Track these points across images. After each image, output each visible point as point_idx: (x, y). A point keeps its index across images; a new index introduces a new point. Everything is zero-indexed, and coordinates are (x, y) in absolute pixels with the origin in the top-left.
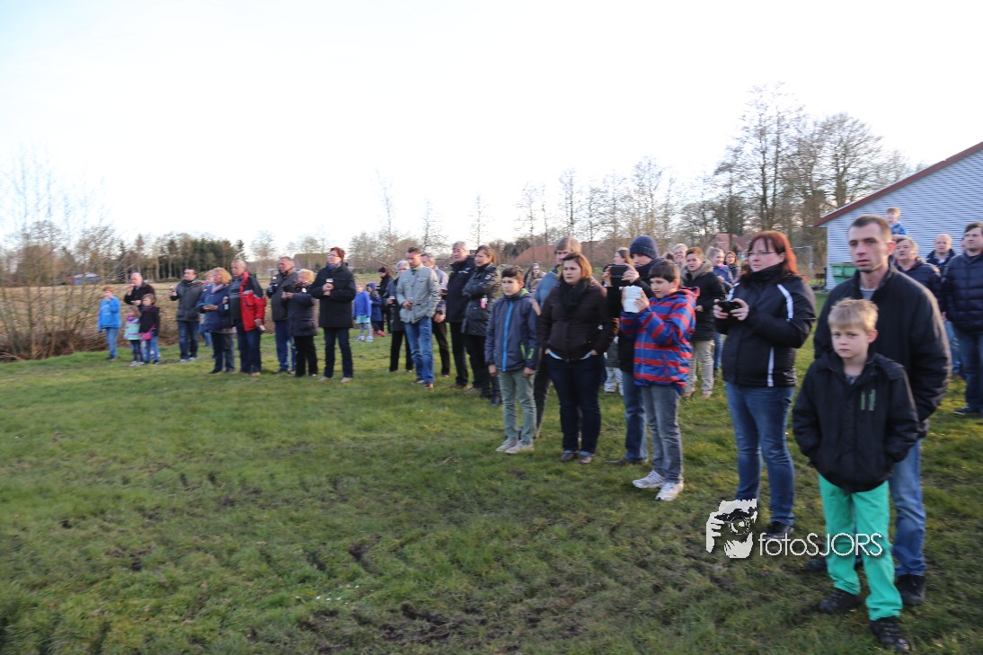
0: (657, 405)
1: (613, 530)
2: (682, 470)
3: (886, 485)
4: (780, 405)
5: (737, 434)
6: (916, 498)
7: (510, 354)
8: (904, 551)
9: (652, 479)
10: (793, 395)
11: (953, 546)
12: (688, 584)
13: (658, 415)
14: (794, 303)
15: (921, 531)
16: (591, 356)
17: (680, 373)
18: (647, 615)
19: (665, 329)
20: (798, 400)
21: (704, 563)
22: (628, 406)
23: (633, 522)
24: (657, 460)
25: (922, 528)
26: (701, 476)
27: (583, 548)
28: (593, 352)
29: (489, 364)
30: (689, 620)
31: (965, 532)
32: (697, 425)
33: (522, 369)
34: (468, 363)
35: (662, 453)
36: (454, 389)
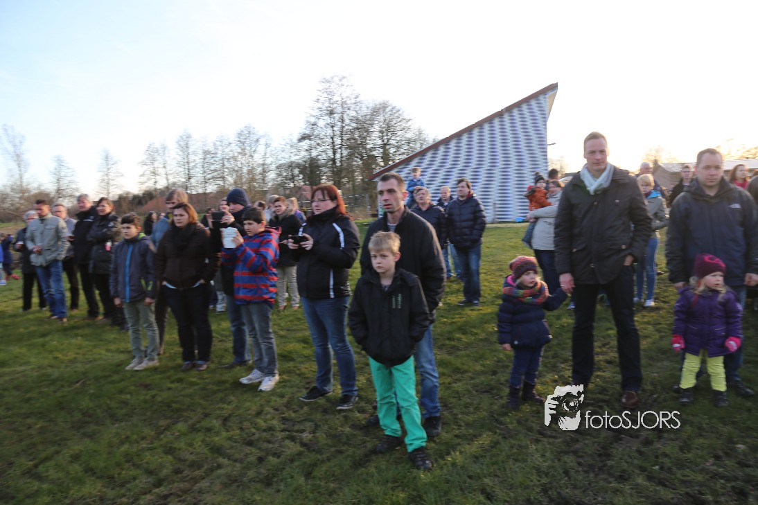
0: (255, 318)
1: (226, 420)
2: (277, 366)
3: (412, 358)
4: (339, 311)
5: (313, 334)
6: (431, 365)
7: (133, 288)
8: (427, 401)
9: (255, 375)
10: (349, 302)
11: (457, 392)
12: (284, 452)
13: (257, 325)
14: (345, 237)
15: (436, 386)
16: (201, 284)
17: (270, 292)
18: (254, 481)
19: (256, 259)
20: (352, 305)
21: (295, 434)
22: (232, 321)
23: (241, 411)
24: (257, 361)
25: (437, 384)
26: (292, 368)
27: (201, 438)
28: (202, 281)
29: (114, 297)
30: (286, 479)
31: (464, 382)
32: (288, 330)
33: (144, 299)
34: (98, 298)
35: (261, 355)
36: (87, 321)
